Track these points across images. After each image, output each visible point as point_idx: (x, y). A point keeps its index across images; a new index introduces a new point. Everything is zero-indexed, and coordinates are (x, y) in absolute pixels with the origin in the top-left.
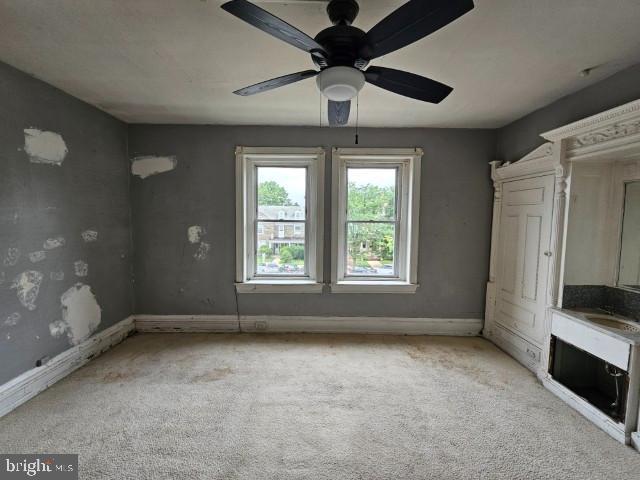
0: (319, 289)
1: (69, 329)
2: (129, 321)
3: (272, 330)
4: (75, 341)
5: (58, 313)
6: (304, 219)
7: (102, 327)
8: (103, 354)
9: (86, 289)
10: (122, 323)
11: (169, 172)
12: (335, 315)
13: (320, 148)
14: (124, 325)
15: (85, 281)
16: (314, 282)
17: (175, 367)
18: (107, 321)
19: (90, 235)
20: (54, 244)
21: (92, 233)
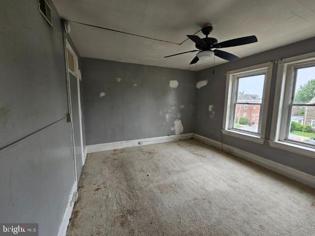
0: (262, 142)
1: (175, 130)
2: (191, 134)
3: (235, 155)
4: (176, 133)
5: (173, 125)
6: (261, 103)
7: (183, 133)
8: (182, 140)
9: (180, 121)
10: (189, 134)
11: (205, 86)
12: (270, 159)
13: (269, 63)
14: (190, 135)
15: (180, 119)
16: (259, 137)
17: (193, 149)
18: (184, 132)
19: (182, 106)
20: (173, 108)
21: (183, 106)
